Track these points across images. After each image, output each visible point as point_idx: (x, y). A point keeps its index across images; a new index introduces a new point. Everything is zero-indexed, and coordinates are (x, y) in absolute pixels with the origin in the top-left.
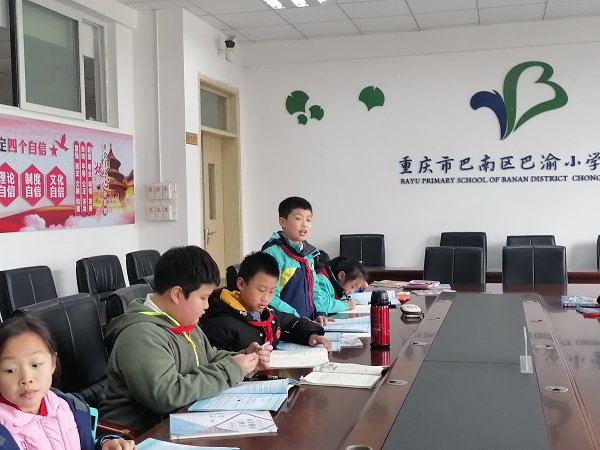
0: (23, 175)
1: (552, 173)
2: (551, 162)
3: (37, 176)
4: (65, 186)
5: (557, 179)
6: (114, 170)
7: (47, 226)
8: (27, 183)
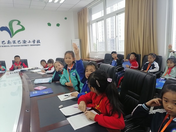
1: (25, 44)
2: (25, 42)
5: (27, 45)
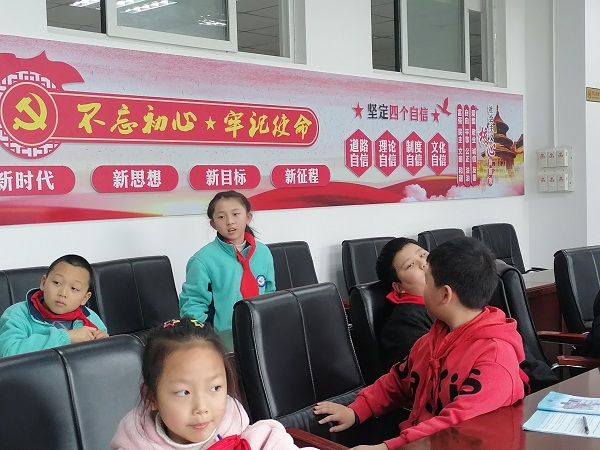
0: (404, 143)
3: (418, 144)
4: (447, 154)
6: (501, 135)
7: (428, 196)
8: (408, 151)
